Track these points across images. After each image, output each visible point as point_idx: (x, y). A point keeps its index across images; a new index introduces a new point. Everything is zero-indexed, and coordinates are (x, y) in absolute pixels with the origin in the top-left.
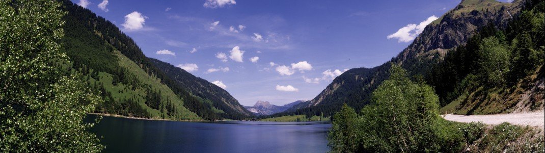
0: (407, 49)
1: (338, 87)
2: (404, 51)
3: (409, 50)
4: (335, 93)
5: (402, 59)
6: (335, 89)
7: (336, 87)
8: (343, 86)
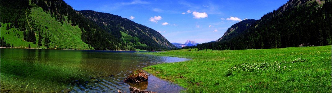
0: (286, 4)
1: (234, 30)
2: (284, 5)
3: (287, 4)
4: (231, 34)
5: (281, 11)
6: (231, 32)
7: (232, 30)
8: (236, 30)
